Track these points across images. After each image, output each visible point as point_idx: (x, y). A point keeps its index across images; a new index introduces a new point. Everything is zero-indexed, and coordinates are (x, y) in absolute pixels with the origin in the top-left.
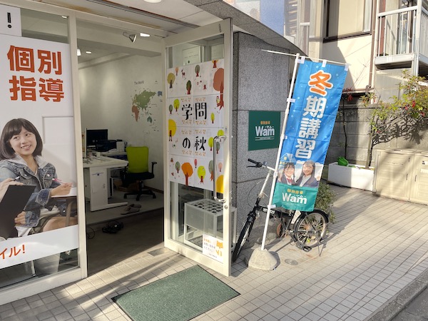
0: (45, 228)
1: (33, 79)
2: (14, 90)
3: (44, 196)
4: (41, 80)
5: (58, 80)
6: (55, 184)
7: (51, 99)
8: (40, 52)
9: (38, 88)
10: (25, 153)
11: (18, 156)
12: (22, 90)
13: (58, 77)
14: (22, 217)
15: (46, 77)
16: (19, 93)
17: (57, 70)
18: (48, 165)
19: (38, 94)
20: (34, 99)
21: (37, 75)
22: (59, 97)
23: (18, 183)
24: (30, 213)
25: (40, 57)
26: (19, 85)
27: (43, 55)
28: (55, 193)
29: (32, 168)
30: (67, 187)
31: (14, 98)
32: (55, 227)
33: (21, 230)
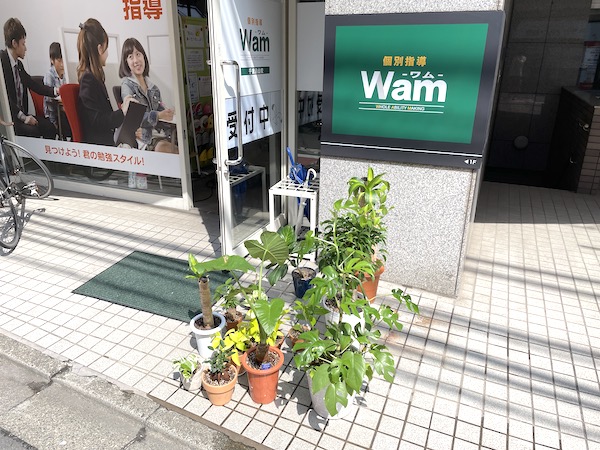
0: (156, 148)
2: (126, 9)
3: (154, 117)
6: (161, 108)
7: (152, 16)
9: (142, 5)
10: (138, 72)
11: (134, 75)
12: (132, 9)
14: (140, 132)
16: (130, 11)
18: (155, 87)
19: (142, 11)
20: (140, 18)
22: (158, 14)
23: (136, 101)
24: (145, 130)
26: (129, 4)
28: (162, 116)
29: (143, 88)
31: (127, 18)
32: (163, 150)
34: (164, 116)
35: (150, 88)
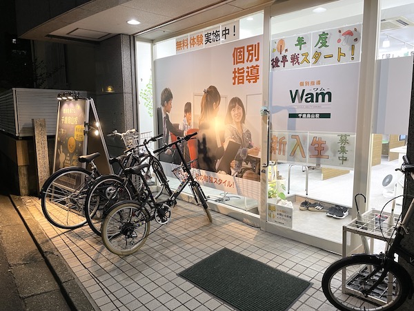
1: (243, 68)
2: (234, 78)
3: (245, 152)
4: (248, 68)
5: (257, 66)
6: (250, 146)
7: (252, 81)
8: (248, 47)
9: (245, 74)
10: (237, 121)
11: (234, 123)
12: (238, 77)
13: (257, 63)
14: (234, 163)
15: (250, 64)
16: (237, 79)
17: (256, 57)
18: (248, 131)
19: (245, 78)
20: (243, 83)
21: (246, 65)
22: (256, 79)
23: (233, 141)
24: (237, 162)
25: (248, 51)
26: (237, 74)
27: (250, 48)
29: (240, 131)
30: (257, 150)
31: (234, 84)
33: (233, 171)
34: (252, 152)
35: (244, 132)
